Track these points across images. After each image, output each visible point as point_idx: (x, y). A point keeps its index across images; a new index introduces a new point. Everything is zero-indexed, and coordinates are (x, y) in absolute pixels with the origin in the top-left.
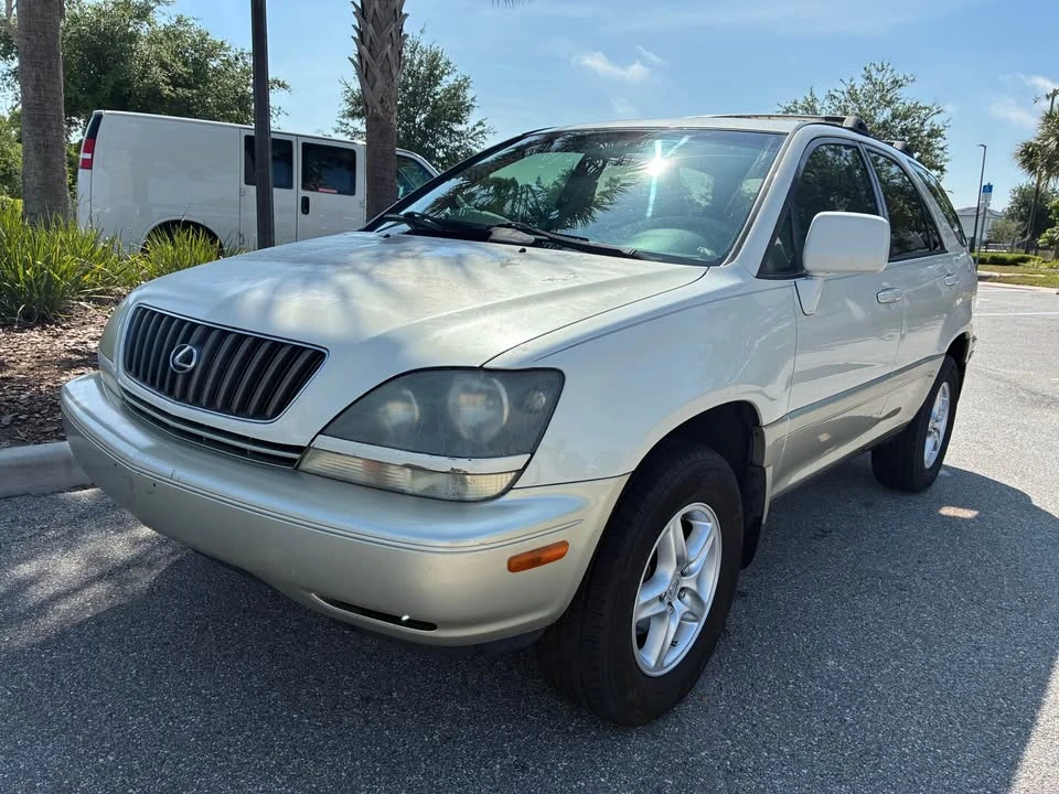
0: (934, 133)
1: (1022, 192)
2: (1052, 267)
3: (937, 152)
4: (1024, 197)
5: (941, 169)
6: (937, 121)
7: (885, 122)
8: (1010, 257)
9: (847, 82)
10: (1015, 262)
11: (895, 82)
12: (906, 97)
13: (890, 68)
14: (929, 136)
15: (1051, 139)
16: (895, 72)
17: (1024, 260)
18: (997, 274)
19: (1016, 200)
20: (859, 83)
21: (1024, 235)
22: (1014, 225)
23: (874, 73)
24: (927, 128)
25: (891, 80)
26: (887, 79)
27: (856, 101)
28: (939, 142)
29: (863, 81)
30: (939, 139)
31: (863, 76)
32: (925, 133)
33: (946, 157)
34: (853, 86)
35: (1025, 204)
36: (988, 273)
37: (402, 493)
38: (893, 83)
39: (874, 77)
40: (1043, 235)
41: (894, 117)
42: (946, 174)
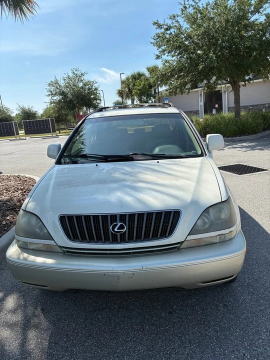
0: (96, 89)
3: (98, 95)
5: (100, 100)
6: (96, 85)
7: (82, 87)
9: (67, 74)
11: (82, 74)
15: (126, 89)
16: (81, 71)
26: (79, 73)
27: (71, 80)
29: (72, 74)
30: (98, 91)
34: (69, 76)
37: (216, 243)
39: (75, 72)
41: (84, 85)
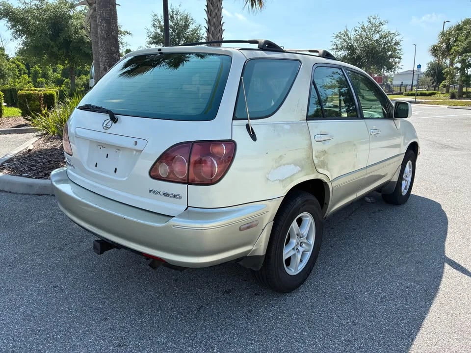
0: (397, 44)
1: (431, 64)
2: (445, 97)
3: (398, 51)
4: (432, 66)
5: (400, 58)
6: (398, 38)
7: (377, 40)
8: (428, 92)
9: (361, 23)
10: (430, 95)
12: (385, 28)
13: (378, 17)
14: (395, 44)
15: (444, 44)
16: (380, 19)
17: (434, 94)
18: (424, 101)
19: (429, 68)
20: (366, 24)
21: (433, 83)
22: (429, 79)
23: (372, 19)
24: (394, 41)
25: (379, 22)
26: (377, 22)
27: (365, 31)
28: (398, 47)
30: (399, 46)
31: (367, 21)
32: (393, 43)
33: (402, 53)
34: (363, 25)
35: (433, 69)
36: (420, 100)
38: (380, 23)
39: (372, 21)
40: (441, 84)
41: (381, 37)
42: (402, 60)
